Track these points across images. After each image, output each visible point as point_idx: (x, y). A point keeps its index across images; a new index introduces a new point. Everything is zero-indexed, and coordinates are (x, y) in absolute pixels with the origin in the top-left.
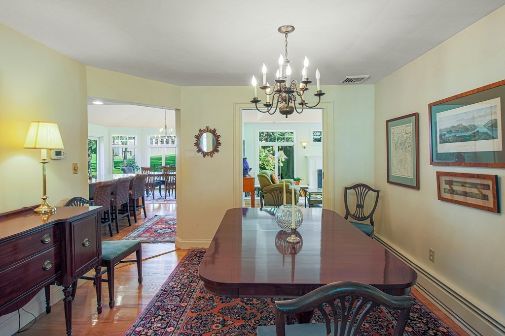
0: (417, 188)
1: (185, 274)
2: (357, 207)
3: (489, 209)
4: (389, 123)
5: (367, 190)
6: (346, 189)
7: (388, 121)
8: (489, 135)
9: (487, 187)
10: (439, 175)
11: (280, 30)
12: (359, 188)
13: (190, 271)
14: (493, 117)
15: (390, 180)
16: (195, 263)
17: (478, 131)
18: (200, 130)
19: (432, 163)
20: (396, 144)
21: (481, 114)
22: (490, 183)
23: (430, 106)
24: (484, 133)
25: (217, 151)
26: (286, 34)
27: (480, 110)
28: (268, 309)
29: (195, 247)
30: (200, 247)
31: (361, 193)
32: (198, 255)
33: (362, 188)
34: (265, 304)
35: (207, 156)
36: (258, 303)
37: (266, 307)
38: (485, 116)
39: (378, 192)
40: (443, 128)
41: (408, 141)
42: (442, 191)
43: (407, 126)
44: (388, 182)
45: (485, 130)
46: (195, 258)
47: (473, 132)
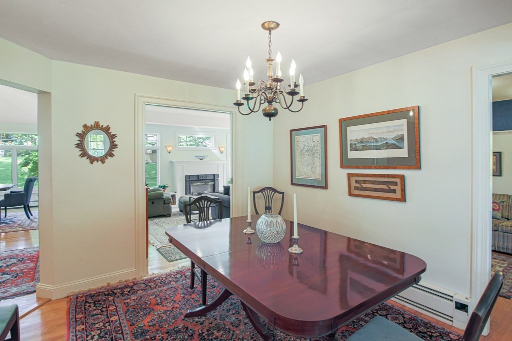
0: (326, 187)
1: (93, 333)
2: (266, 209)
3: (397, 200)
4: (293, 132)
5: (273, 193)
6: (254, 193)
7: (291, 131)
8: (397, 146)
9: (395, 184)
10: (350, 176)
11: (263, 25)
12: (266, 191)
13: (97, 326)
14: (400, 133)
15: (294, 182)
16: (95, 313)
17: (387, 143)
18: (85, 126)
19: (342, 166)
20: (301, 151)
21: (390, 130)
22: (398, 180)
23: (341, 121)
24: (393, 144)
25: (112, 155)
26: (270, 31)
27: (389, 127)
28: (238, 337)
29: (76, 291)
30: (85, 289)
31: (268, 196)
32: (90, 300)
33: (268, 191)
34: (229, 332)
35: (96, 162)
36: (222, 334)
37: (233, 335)
38: (393, 132)
39: (283, 193)
40: (354, 138)
41: (316, 148)
42: (353, 188)
43: (315, 136)
44: (292, 184)
45: (394, 142)
46: (90, 306)
47: (382, 143)
